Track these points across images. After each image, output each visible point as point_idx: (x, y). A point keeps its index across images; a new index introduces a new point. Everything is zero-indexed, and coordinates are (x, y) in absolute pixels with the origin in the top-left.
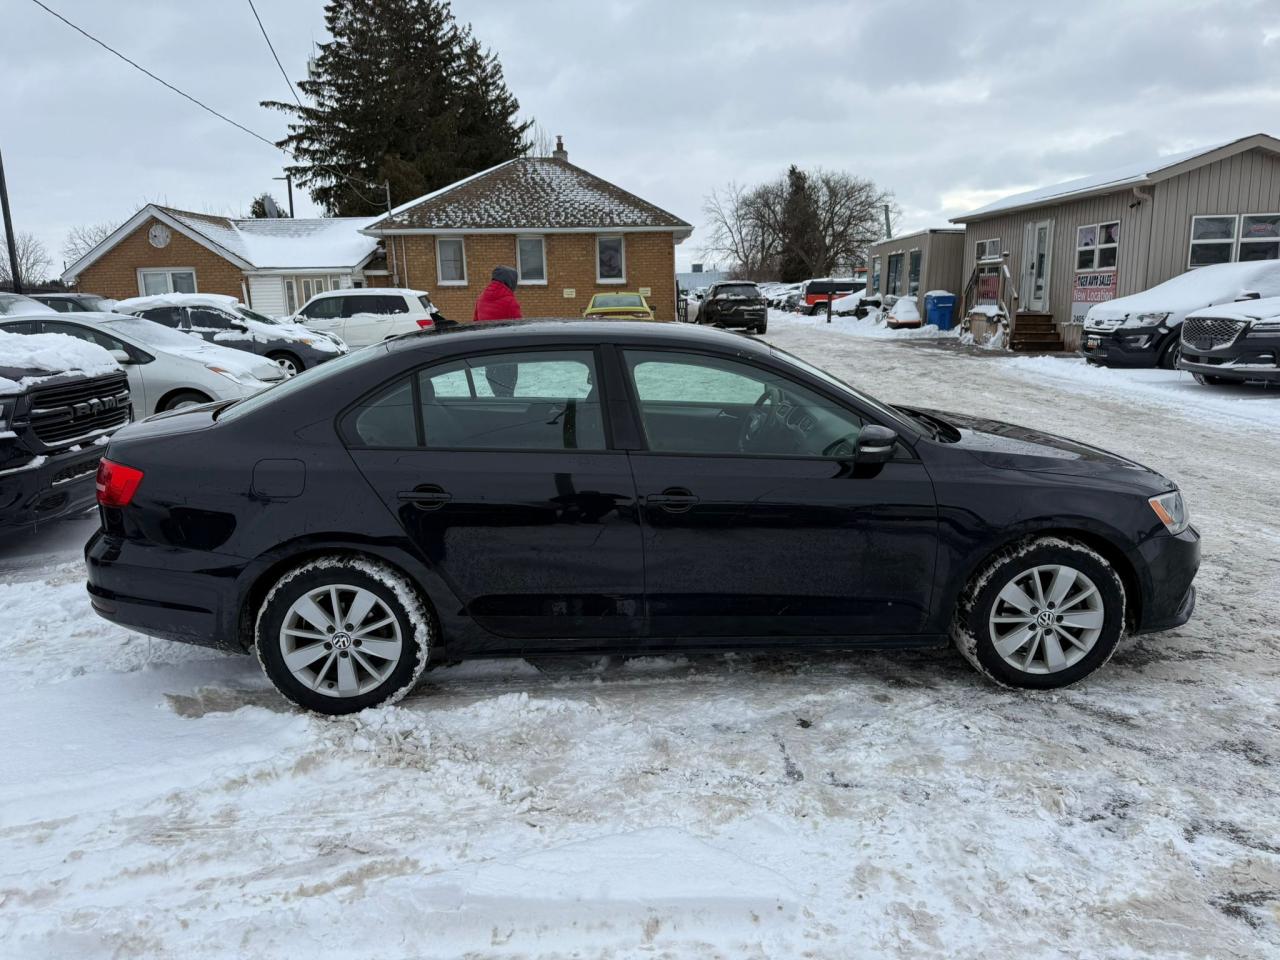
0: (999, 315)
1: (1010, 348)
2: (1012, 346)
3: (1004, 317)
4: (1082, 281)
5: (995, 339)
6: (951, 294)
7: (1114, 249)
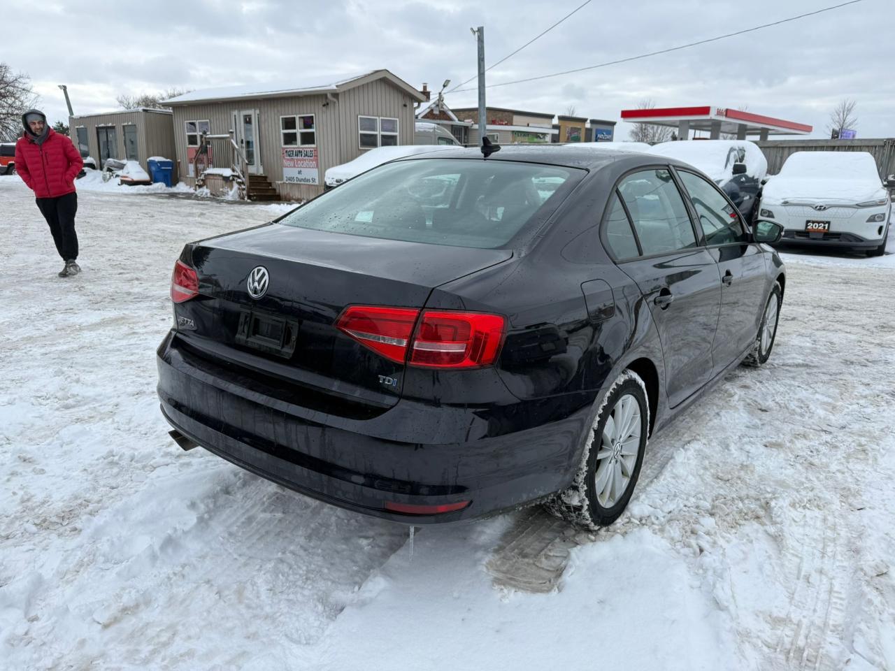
0: (233, 176)
1: (248, 199)
2: (249, 197)
3: (239, 177)
4: (290, 154)
5: (233, 193)
6: (168, 160)
7: (313, 133)
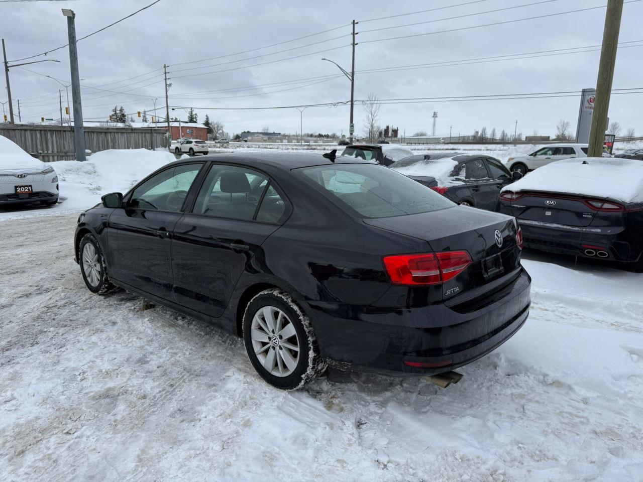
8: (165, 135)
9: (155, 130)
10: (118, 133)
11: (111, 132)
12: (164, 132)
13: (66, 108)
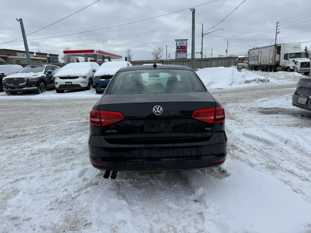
8: (236, 60)
9: (231, 57)
10: (213, 60)
11: (210, 60)
12: (236, 58)
13: (226, 50)
